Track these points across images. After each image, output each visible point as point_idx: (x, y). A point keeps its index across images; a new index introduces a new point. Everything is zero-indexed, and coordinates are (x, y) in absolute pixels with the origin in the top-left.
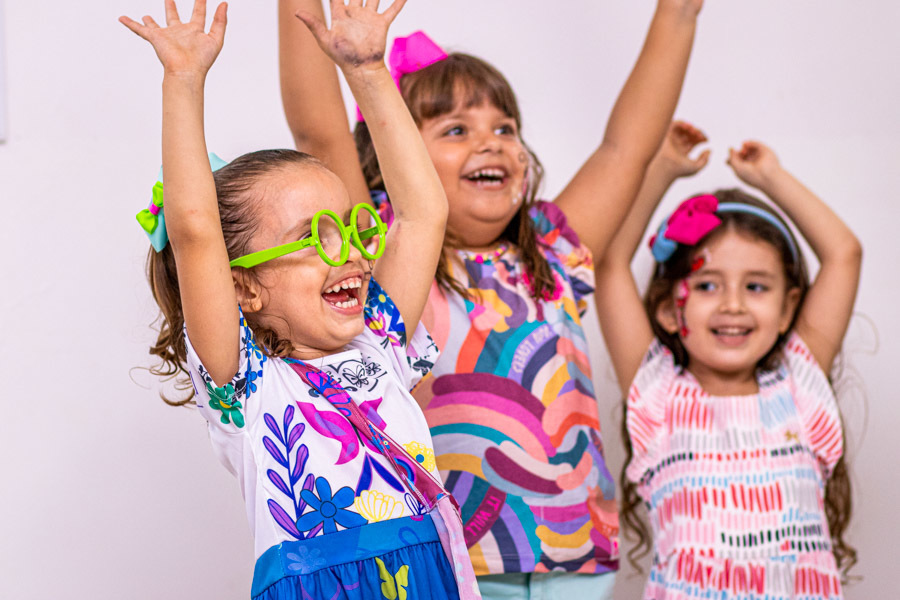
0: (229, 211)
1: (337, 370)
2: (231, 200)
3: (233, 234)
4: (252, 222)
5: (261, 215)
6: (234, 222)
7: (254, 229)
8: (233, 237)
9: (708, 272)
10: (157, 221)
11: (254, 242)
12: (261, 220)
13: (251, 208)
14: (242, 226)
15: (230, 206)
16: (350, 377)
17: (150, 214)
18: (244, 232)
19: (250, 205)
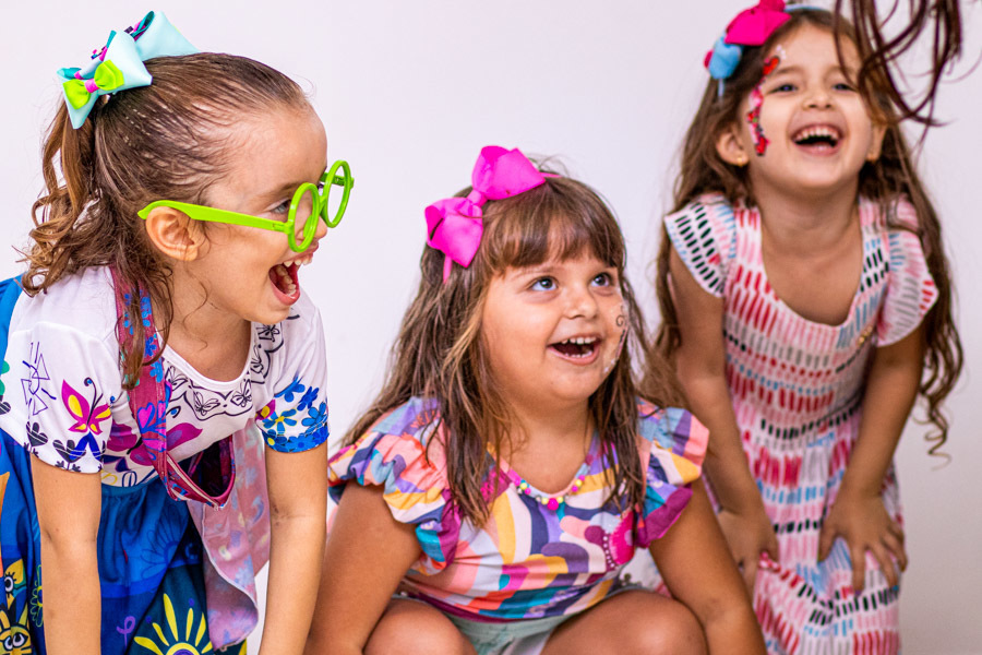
0: (196, 143)
2: (202, 130)
3: (192, 171)
4: (221, 167)
5: (235, 164)
6: (201, 159)
7: (222, 175)
8: (192, 175)
9: (784, 71)
11: (217, 192)
13: (224, 152)
14: (209, 168)
15: (200, 138)
17: (84, 89)
18: (207, 175)
19: (226, 146)
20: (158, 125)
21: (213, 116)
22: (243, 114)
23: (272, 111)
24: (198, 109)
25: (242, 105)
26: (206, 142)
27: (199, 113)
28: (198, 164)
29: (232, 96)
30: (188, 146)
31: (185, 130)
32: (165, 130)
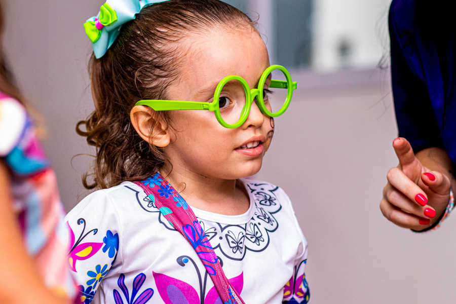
0: (155, 56)
1: (222, 229)
2: (159, 46)
3: (155, 77)
4: (173, 72)
5: (182, 68)
6: (159, 67)
7: (174, 77)
8: (155, 80)
10: (100, 34)
11: (171, 90)
12: (180, 73)
13: (174, 60)
14: (165, 73)
15: (158, 52)
16: (230, 240)
17: (94, 27)
18: (164, 79)
19: (175, 56)
20: (133, 46)
21: (167, 35)
22: (187, 32)
23: (209, 29)
24: (159, 31)
25: (188, 26)
26: (162, 54)
27: (159, 34)
28: (157, 72)
29: (183, 20)
30: (151, 59)
31: (149, 47)
32: (136, 49)
